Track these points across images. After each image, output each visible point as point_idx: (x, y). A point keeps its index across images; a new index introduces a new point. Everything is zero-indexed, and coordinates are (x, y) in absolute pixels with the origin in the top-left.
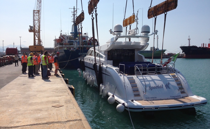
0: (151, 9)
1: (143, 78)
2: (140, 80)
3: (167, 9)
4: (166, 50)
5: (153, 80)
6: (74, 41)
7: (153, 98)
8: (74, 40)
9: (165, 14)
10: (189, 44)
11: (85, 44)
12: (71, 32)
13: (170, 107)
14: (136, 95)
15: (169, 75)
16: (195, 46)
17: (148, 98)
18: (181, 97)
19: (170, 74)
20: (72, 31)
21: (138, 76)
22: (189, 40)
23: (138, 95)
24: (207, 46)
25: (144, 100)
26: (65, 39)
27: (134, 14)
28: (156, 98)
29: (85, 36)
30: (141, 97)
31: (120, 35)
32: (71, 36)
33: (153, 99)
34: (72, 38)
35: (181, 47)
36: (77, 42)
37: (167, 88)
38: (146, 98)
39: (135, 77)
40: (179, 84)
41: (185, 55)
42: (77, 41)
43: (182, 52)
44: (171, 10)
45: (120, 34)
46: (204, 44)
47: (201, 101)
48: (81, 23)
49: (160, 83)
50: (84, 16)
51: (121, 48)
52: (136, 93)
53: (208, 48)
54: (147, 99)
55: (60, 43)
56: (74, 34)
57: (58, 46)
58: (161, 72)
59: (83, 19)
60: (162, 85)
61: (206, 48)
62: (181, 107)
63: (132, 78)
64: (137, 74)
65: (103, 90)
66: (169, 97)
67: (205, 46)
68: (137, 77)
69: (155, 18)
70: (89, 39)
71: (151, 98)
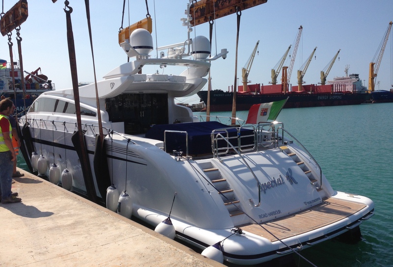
0: (198, 5)
2: (231, 168)
3: (244, 4)
5: (258, 167)
9: (237, 14)
10: (210, 87)
11: (20, 87)
13: (328, 235)
15: (282, 151)
17: (264, 216)
18: (322, 201)
27: (148, 16)
28: (279, 212)
30: (245, 215)
31: (147, 57)
33: (274, 217)
38: (260, 217)
39: (215, 162)
43: (200, 101)
44: (252, 5)
45: (146, 55)
46: (232, 87)
47: (368, 206)
48: (18, 28)
49: (275, 173)
50: (26, 9)
51: (137, 92)
53: (239, 93)
54: (263, 219)
58: (265, 145)
59: (25, 17)
60: (281, 177)
62: (345, 228)
63: (211, 165)
65: (120, 203)
68: (221, 162)
69: (209, 24)
70: (25, 75)
71: (271, 214)
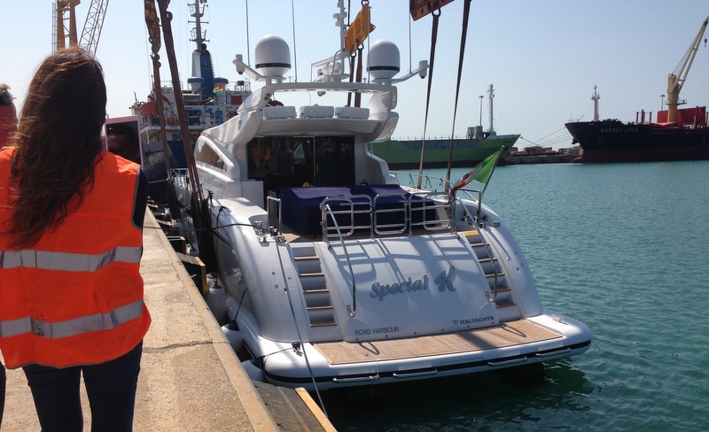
1: (344, 253)
4: (519, 136)
5: (389, 258)
6: (203, 111)
7: (385, 330)
8: (201, 108)
10: (596, 115)
12: (191, 77)
13: (440, 368)
14: (316, 322)
15: (459, 238)
16: (614, 121)
17: (365, 332)
18: (497, 322)
19: (462, 234)
20: (194, 74)
21: (332, 243)
22: (596, 99)
23: (329, 321)
24: (654, 121)
25: (347, 338)
26: (169, 104)
27: (365, 3)
28: (396, 329)
29: (239, 93)
30: (336, 328)
32: (190, 92)
33: (383, 335)
34: (196, 101)
35: (568, 126)
36: (214, 112)
37: (441, 289)
38: (357, 332)
39: (321, 247)
40: (492, 270)
41: (581, 152)
42: (214, 109)
43: (573, 143)
45: (279, 77)
46: (643, 113)
47: (564, 337)
49: (414, 270)
52: (321, 312)
53: (657, 126)
54: (361, 337)
55: (152, 116)
56: (202, 86)
57: (147, 129)
58: (428, 226)
60: (425, 277)
61: (651, 125)
62: (484, 363)
63: (312, 251)
64: (329, 236)
66: (449, 325)
67: (647, 120)
68: (330, 248)
71: (379, 331)
